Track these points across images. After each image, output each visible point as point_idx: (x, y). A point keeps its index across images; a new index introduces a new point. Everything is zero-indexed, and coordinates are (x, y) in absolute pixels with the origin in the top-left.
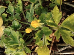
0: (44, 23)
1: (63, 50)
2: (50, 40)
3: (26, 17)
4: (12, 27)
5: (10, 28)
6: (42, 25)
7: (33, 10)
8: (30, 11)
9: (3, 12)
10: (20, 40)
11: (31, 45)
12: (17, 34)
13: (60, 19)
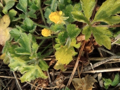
0: (68, 17)
1: (98, 65)
2: (78, 46)
3: (44, 15)
4: (22, 27)
5: (19, 29)
6: (65, 19)
7: (56, 5)
8: (52, 7)
9: (12, 7)
10: (33, 47)
11: (50, 59)
12: (28, 38)
13: (93, 9)
